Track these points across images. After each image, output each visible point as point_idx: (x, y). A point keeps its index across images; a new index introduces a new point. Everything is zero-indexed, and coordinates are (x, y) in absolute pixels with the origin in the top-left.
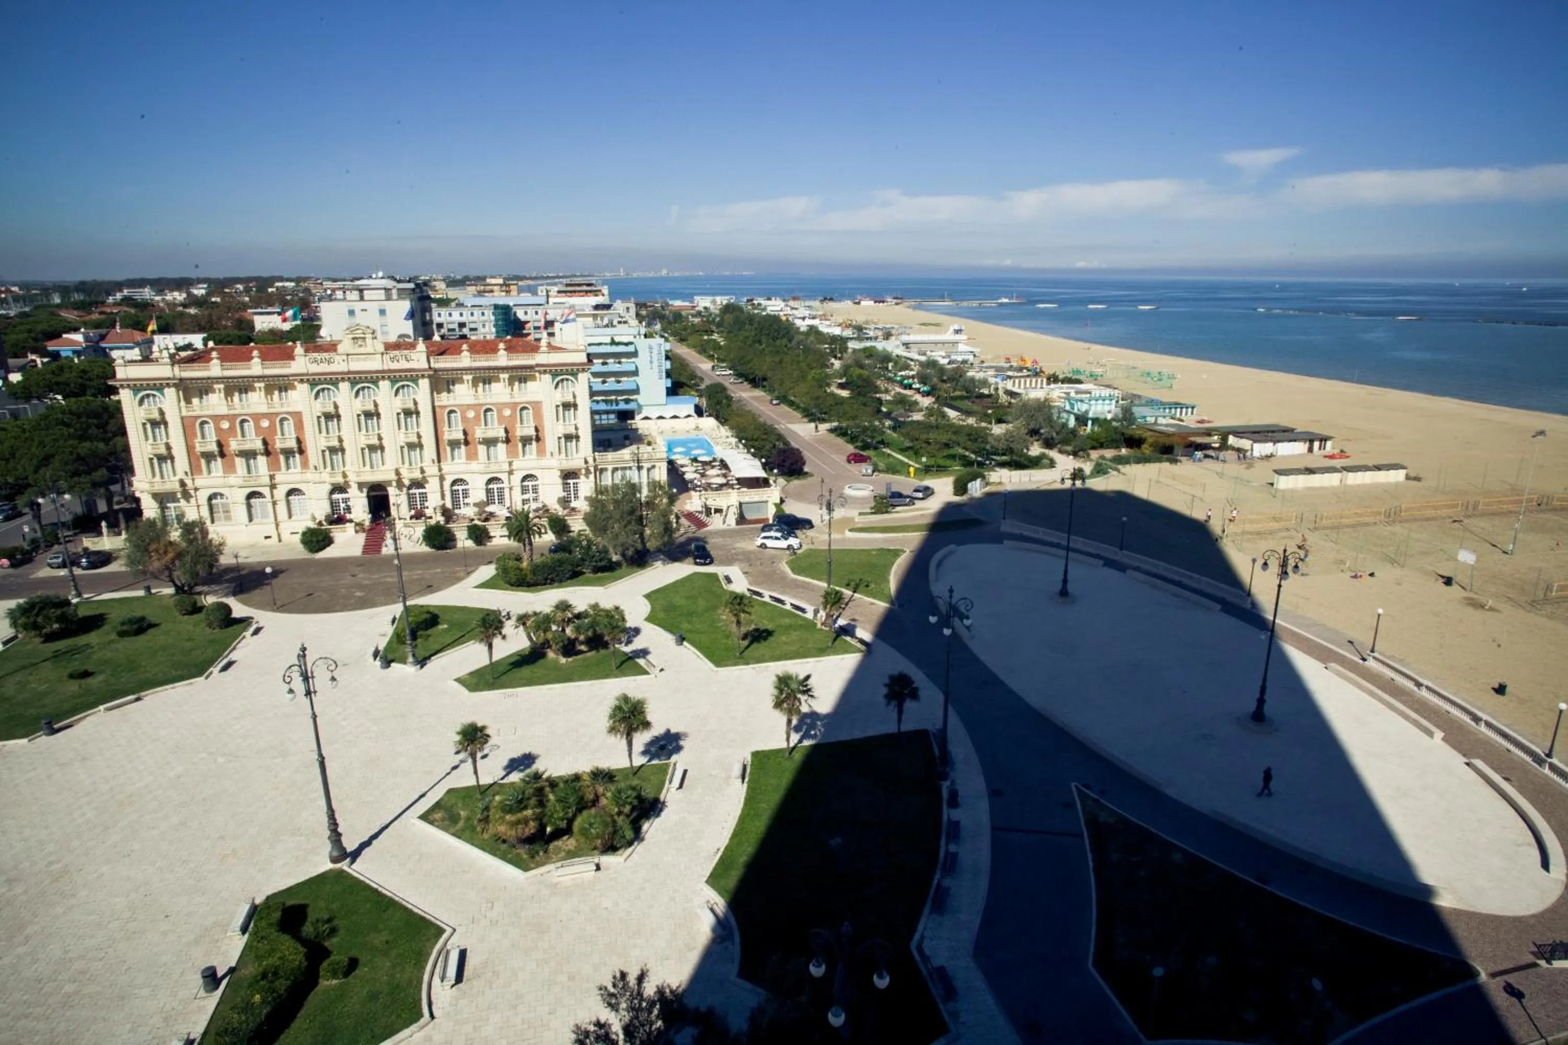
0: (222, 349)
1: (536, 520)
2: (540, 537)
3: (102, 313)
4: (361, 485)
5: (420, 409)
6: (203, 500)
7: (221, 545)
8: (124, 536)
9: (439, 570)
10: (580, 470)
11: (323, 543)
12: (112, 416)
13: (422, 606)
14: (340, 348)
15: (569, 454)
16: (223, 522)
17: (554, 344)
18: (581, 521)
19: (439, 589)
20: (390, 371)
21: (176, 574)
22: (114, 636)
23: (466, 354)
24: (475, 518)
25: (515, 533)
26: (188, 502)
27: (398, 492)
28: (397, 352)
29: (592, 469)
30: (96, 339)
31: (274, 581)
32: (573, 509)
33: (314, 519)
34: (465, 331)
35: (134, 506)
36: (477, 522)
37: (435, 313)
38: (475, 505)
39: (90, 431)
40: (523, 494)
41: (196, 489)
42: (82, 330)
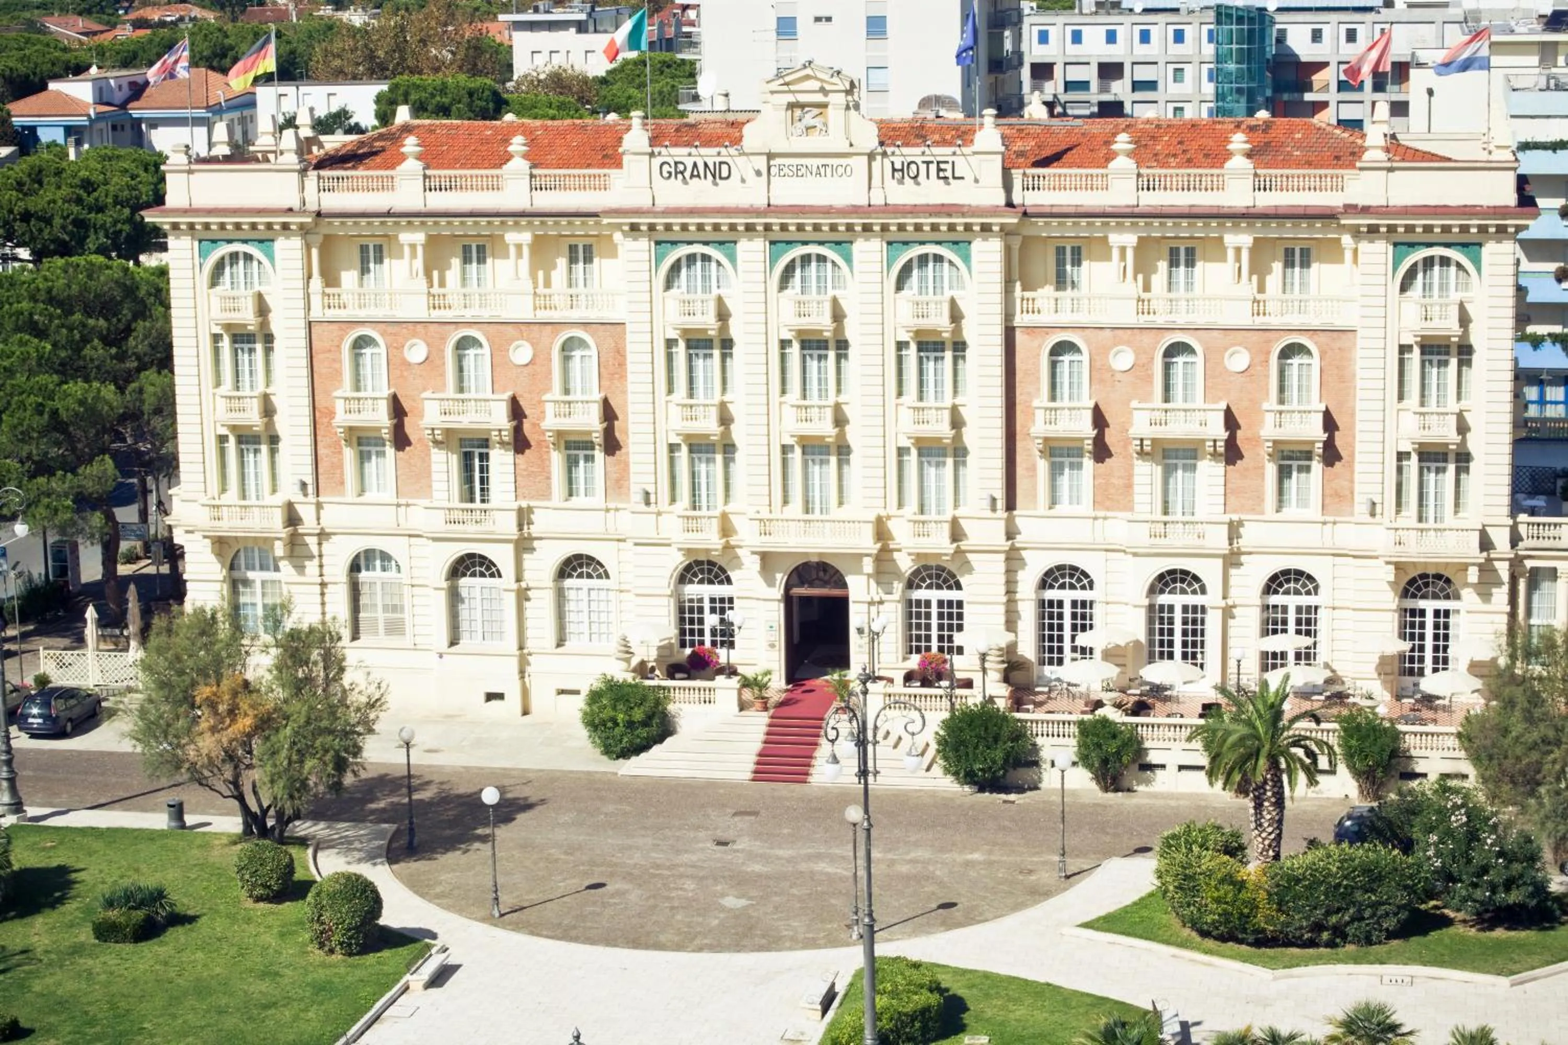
0: (431, 130)
1: (1304, 726)
2: (1312, 782)
3: (139, 24)
4: (767, 560)
5: (969, 333)
6: (338, 571)
7: (371, 705)
8: (135, 653)
9: (976, 856)
10: (1464, 567)
11: (643, 732)
12: (142, 312)
13: (916, 966)
14: (752, 136)
15: (1431, 512)
16: (384, 640)
17: (1403, 139)
18: (1453, 742)
19: (970, 919)
20: (888, 209)
21: (250, 777)
22: (86, 935)
23: (1123, 164)
24: (1106, 697)
25: (1230, 758)
26: (300, 569)
27: (876, 593)
28: (913, 153)
29: (1503, 570)
30: (119, 97)
31: (502, 833)
32: (1429, 700)
33: (628, 651)
34: (1120, 89)
35: (165, 569)
36: (1110, 713)
37: (1030, 32)
38: (1110, 655)
39: (87, 351)
40: (1265, 633)
41: (323, 536)
42: (94, 70)
